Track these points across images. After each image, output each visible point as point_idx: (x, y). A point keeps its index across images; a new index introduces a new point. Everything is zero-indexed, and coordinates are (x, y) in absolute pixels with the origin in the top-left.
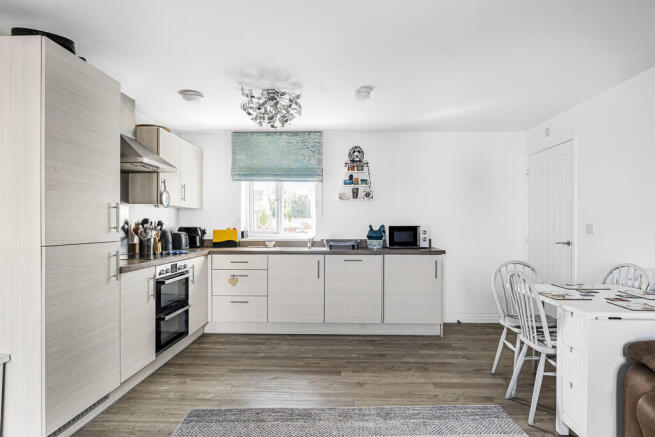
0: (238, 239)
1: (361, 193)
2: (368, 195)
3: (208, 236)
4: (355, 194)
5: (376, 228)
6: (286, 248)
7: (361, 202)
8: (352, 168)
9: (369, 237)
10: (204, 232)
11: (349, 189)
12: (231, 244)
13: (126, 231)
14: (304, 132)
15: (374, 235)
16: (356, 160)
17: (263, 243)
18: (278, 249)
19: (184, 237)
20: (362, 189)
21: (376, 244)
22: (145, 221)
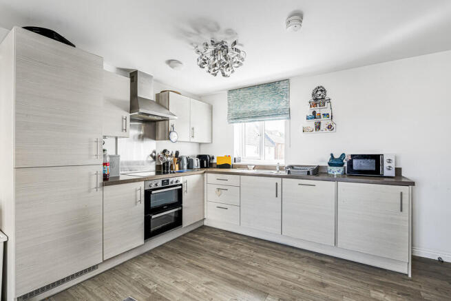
0: (232, 163)
1: (323, 126)
2: (330, 127)
4: (318, 127)
5: (337, 156)
6: (263, 172)
7: (324, 134)
8: (315, 105)
9: (330, 164)
11: (312, 124)
12: (227, 166)
14: (275, 82)
15: (336, 162)
16: (319, 98)
17: (245, 167)
20: (325, 122)
21: (336, 171)
22: (165, 151)
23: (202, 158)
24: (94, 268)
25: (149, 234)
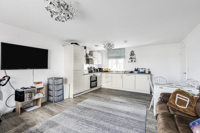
0: (109, 70)
1: (133, 61)
2: (135, 61)
3: (103, 70)
4: (132, 61)
5: (136, 69)
6: (117, 72)
7: (133, 63)
8: (131, 55)
9: (135, 71)
10: (103, 69)
11: (130, 60)
12: (107, 71)
13: (88, 69)
14: (121, 49)
15: (136, 70)
16: (132, 54)
17: (113, 71)
18: (116, 73)
19: (99, 70)
20: (134, 60)
21: (136, 72)
22: (91, 67)
23: (100, 69)
24: (82, 92)
25: (91, 87)
